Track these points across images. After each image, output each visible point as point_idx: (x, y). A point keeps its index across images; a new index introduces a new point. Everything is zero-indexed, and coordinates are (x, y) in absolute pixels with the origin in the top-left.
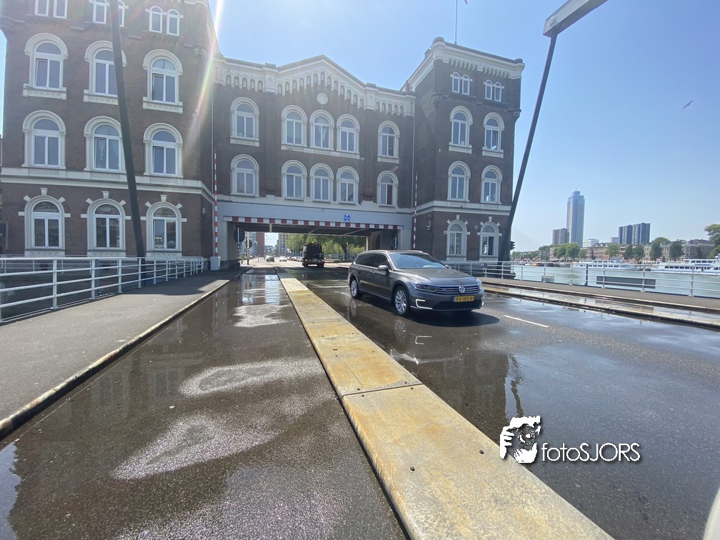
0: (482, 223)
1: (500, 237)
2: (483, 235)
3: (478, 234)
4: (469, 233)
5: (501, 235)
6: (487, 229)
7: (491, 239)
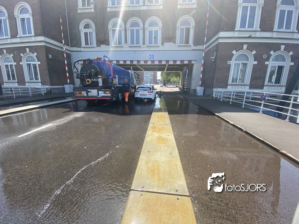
0: (272, 52)
1: (291, 66)
2: (272, 64)
3: (266, 63)
4: (256, 63)
5: (292, 64)
6: (277, 59)
7: (280, 68)
